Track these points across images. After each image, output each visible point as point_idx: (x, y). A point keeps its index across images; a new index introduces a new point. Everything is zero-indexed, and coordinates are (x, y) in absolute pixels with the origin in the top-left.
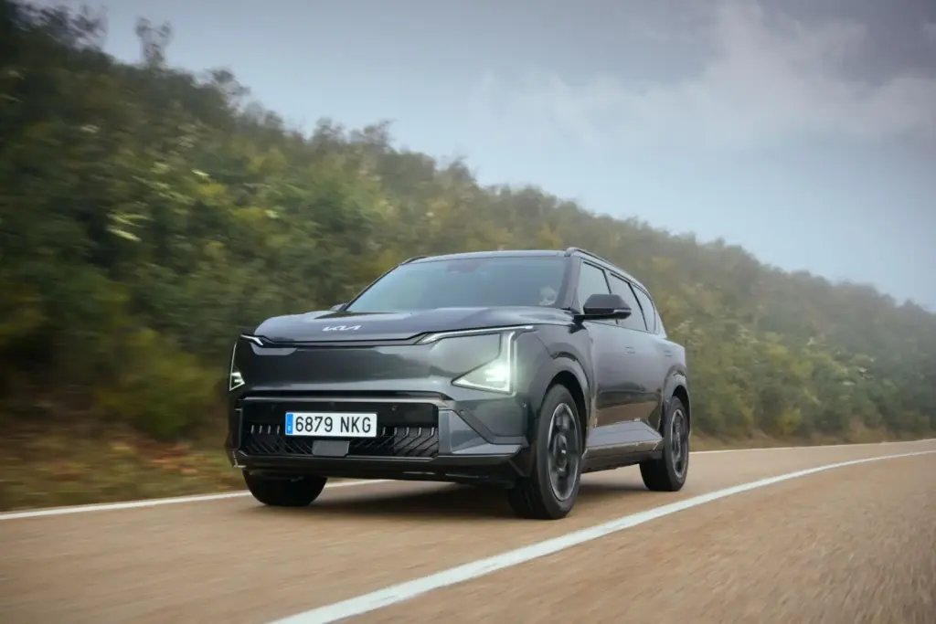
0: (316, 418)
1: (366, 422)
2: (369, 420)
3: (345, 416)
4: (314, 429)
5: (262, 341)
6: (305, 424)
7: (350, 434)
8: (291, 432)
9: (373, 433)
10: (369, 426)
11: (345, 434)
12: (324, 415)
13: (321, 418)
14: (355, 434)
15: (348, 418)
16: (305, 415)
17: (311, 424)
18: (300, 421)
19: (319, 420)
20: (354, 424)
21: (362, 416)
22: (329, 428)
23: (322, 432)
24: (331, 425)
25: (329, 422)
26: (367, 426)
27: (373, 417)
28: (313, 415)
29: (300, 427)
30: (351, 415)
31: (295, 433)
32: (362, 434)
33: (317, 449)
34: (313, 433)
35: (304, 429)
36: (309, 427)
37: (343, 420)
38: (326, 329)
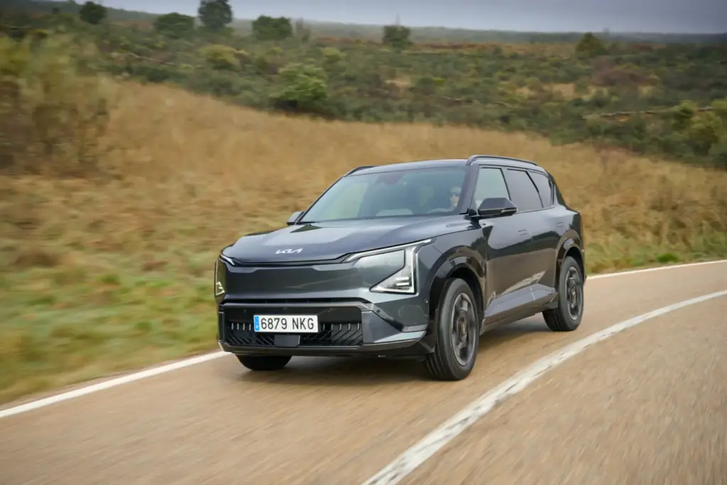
0: (275, 319)
1: (310, 322)
2: (312, 320)
3: (295, 317)
4: (274, 327)
5: (234, 262)
6: (267, 323)
7: (299, 331)
8: (258, 329)
9: (315, 330)
11: (296, 330)
12: (281, 317)
13: (279, 319)
14: (303, 330)
15: (297, 319)
16: (267, 317)
17: (269, 323)
18: (264, 321)
19: (277, 321)
20: (302, 323)
21: (307, 317)
22: (284, 326)
23: (280, 330)
24: (286, 324)
25: (284, 322)
26: (311, 324)
27: (315, 318)
28: (273, 317)
29: (264, 326)
30: (299, 317)
31: (261, 330)
32: (308, 331)
33: (278, 342)
34: (273, 330)
35: (267, 328)
36: (271, 326)
37: (294, 321)
38: (278, 252)
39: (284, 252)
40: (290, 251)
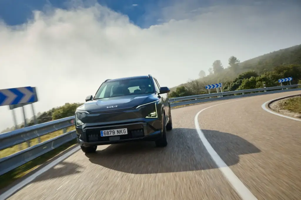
7: (120, 134)
9: (127, 133)
10: (125, 131)
12: (112, 130)
16: (106, 131)
19: (110, 132)
20: (121, 132)
21: (123, 129)
23: (112, 135)
25: (113, 132)
27: (126, 129)
29: (105, 134)
30: (120, 129)
31: (104, 136)
32: (123, 134)
33: (111, 139)
36: (108, 134)
37: (117, 131)
38: (107, 107)
39: (110, 107)
40: (112, 107)
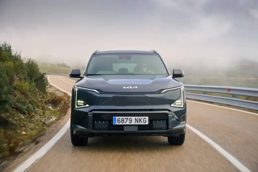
0: (125, 119)
1: (145, 120)
2: (146, 119)
3: (137, 118)
4: (125, 122)
6: (121, 120)
7: (139, 124)
8: (116, 123)
9: (147, 123)
10: (146, 121)
11: (137, 124)
12: (129, 118)
13: (128, 119)
14: (141, 124)
15: (138, 118)
16: (121, 118)
17: (123, 121)
18: (119, 119)
19: (126, 119)
20: (140, 120)
21: (143, 118)
22: (130, 122)
23: (128, 123)
24: (131, 121)
25: (130, 120)
26: (145, 121)
27: (147, 118)
28: (124, 118)
29: (119, 122)
30: (139, 117)
31: (117, 124)
32: (143, 124)
33: (126, 129)
34: (124, 124)
35: (121, 122)
36: (123, 122)
37: (136, 119)
38: (124, 88)
39: (128, 88)
40: (131, 87)
